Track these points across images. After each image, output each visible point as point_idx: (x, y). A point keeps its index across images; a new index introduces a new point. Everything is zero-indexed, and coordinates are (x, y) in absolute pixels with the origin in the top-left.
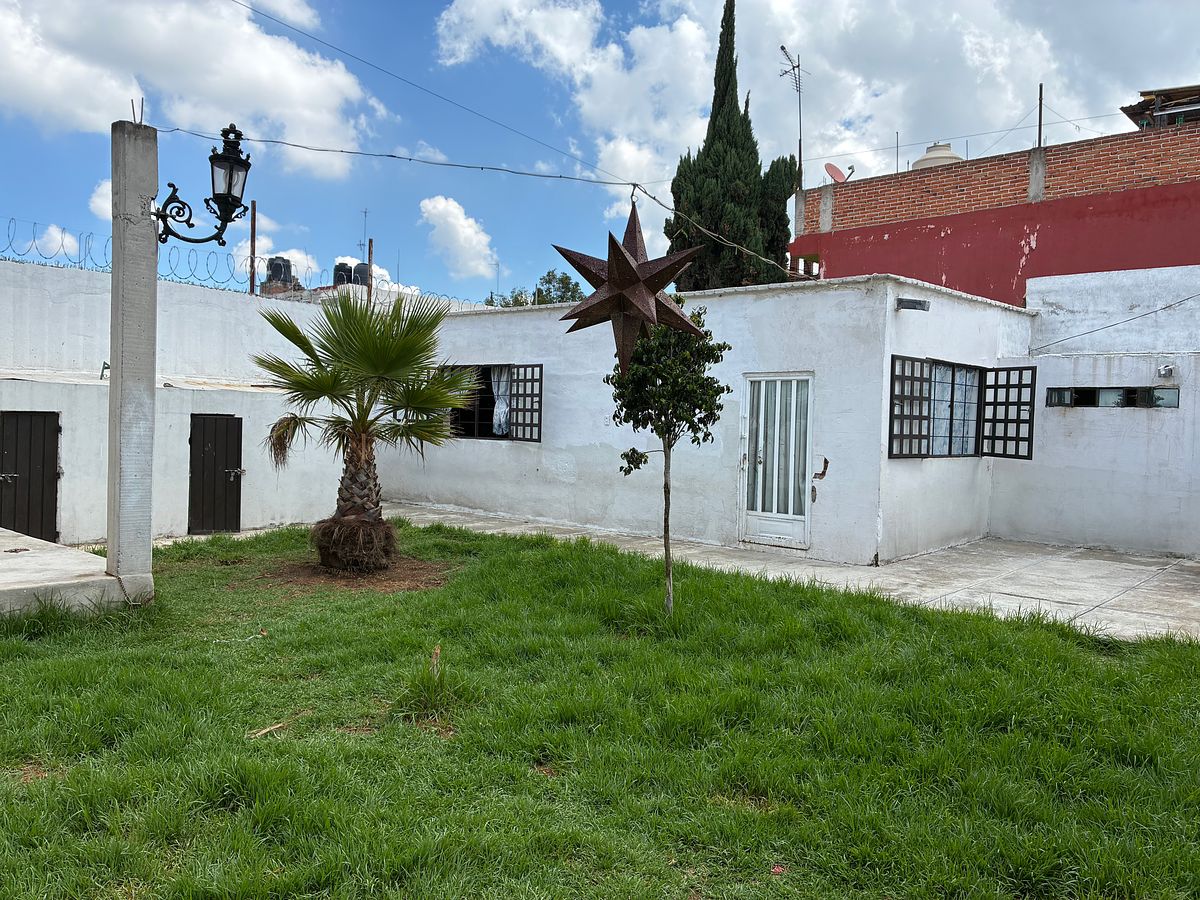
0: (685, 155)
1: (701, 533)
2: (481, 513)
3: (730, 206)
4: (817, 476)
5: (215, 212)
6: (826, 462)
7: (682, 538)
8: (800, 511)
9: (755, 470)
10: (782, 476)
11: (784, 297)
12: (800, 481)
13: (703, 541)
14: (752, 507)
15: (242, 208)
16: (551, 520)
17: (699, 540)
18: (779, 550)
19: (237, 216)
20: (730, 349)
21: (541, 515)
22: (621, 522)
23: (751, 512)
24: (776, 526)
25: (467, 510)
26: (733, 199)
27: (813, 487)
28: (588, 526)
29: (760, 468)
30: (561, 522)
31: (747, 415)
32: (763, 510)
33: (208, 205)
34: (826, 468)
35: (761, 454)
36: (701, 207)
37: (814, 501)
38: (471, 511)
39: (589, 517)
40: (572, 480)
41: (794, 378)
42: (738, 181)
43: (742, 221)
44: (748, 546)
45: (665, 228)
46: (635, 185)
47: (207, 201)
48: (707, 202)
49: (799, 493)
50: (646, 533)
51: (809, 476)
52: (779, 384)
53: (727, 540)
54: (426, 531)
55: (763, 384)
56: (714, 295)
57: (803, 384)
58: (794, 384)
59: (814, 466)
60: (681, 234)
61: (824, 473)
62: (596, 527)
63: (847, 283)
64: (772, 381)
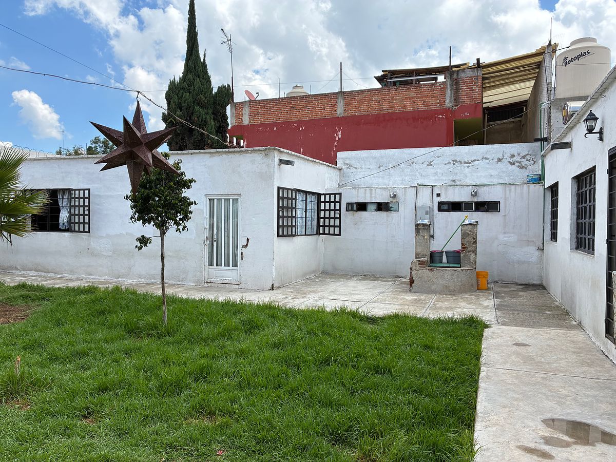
0: (172, 79)
1: (184, 279)
2: (52, 275)
3: (197, 108)
4: (243, 247)
6: (248, 239)
7: (174, 282)
8: (235, 265)
9: (212, 245)
10: (226, 247)
11: (224, 156)
12: (236, 249)
13: (185, 283)
14: (211, 264)
16: (97, 277)
17: (183, 283)
18: (225, 285)
20: (195, 182)
21: (91, 275)
22: (140, 276)
23: (210, 267)
24: (223, 273)
25: (43, 274)
26: (199, 104)
27: (242, 252)
28: (120, 279)
29: (215, 244)
30: (103, 278)
31: (208, 217)
32: (217, 265)
34: (248, 243)
35: (215, 237)
36: (181, 108)
37: (242, 259)
38: (46, 274)
39: (121, 274)
40: (110, 253)
41: (231, 197)
42: (201, 95)
43: (204, 117)
44: (209, 284)
45: (162, 117)
46: (139, 92)
48: (185, 105)
49: (235, 256)
50: (154, 281)
51: (240, 247)
52: (223, 200)
53: (198, 282)
54: (15, 288)
55: (215, 201)
56: (188, 154)
57: (236, 201)
58: (231, 200)
59: (242, 242)
60: (171, 121)
61: (247, 245)
62: (125, 279)
63: (256, 150)
64: (220, 199)
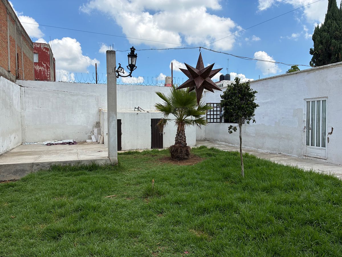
1: (291, 153)
2: (231, 145)
3: (333, 41)
4: (329, 133)
5: (129, 69)
6: (332, 129)
7: (286, 154)
8: (324, 146)
9: (309, 132)
10: (318, 132)
12: (324, 135)
13: (292, 155)
14: (308, 144)
15: (135, 67)
16: (249, 148)
17: (291, 155)
18: (317, 160)
19: (134, 69)
20: (257, 92)
21: (246, 146)
22: (268, 149)
23: (307, 146)
24: (315, 151)
25: (228, 144)
26: (335, 38)
27: (328, 138)
28: (259, 149)
29: (310, 131)
30: (251, 148)
31: (306, 113)
32: (312, 145)
33: (128, 67)
34: (332, 131)
35: (310, 126)
36: (322, 43)
37: (328, 142)
38: (229, 144)
39: (259, 147)
40: (254, 135)
41: (321, 99)
42: (336, 32)
44: (306, 158)
46: (200, 47)
47: (127, 66)
48: (324, 41)
49: (324, 139)
50: (275, 152)
51: (327, 134)
52: (316, 102)
53: (299, 155)
54: (210, 150)
55: (311, 102)
57: (324, 101)
58: (321, 102)
59: (328, 130)
61: (332, 133)
62: (261, 150)
64: (314, 101)
